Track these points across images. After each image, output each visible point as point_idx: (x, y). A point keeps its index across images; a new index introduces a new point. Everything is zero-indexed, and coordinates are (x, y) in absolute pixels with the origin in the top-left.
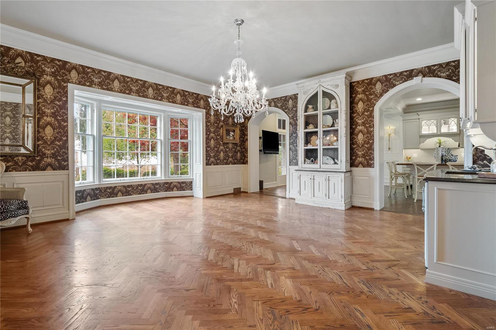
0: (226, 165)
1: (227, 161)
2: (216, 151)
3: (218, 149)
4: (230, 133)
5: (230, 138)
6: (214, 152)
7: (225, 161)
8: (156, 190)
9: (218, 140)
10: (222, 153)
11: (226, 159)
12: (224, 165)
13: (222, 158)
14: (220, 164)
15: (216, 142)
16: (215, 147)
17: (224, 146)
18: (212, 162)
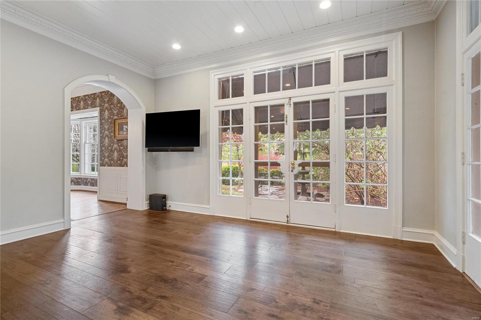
0: (120, 166)
1: (121, 162)
2: (110, 150)
3: (112, 148)
4: (124, 126)
5: (123, 133)
6: (108, 151)
7: (119, 162)
8: (79, 183)
9: (111, 138)
10: (116, 152)
11: (120, 160)
12: (118, 167)
13: (116, 158)
14: (114, 166)
15: (110, 141)
16: (109, 145)
17: (118, 144)
18: (107, 163)
